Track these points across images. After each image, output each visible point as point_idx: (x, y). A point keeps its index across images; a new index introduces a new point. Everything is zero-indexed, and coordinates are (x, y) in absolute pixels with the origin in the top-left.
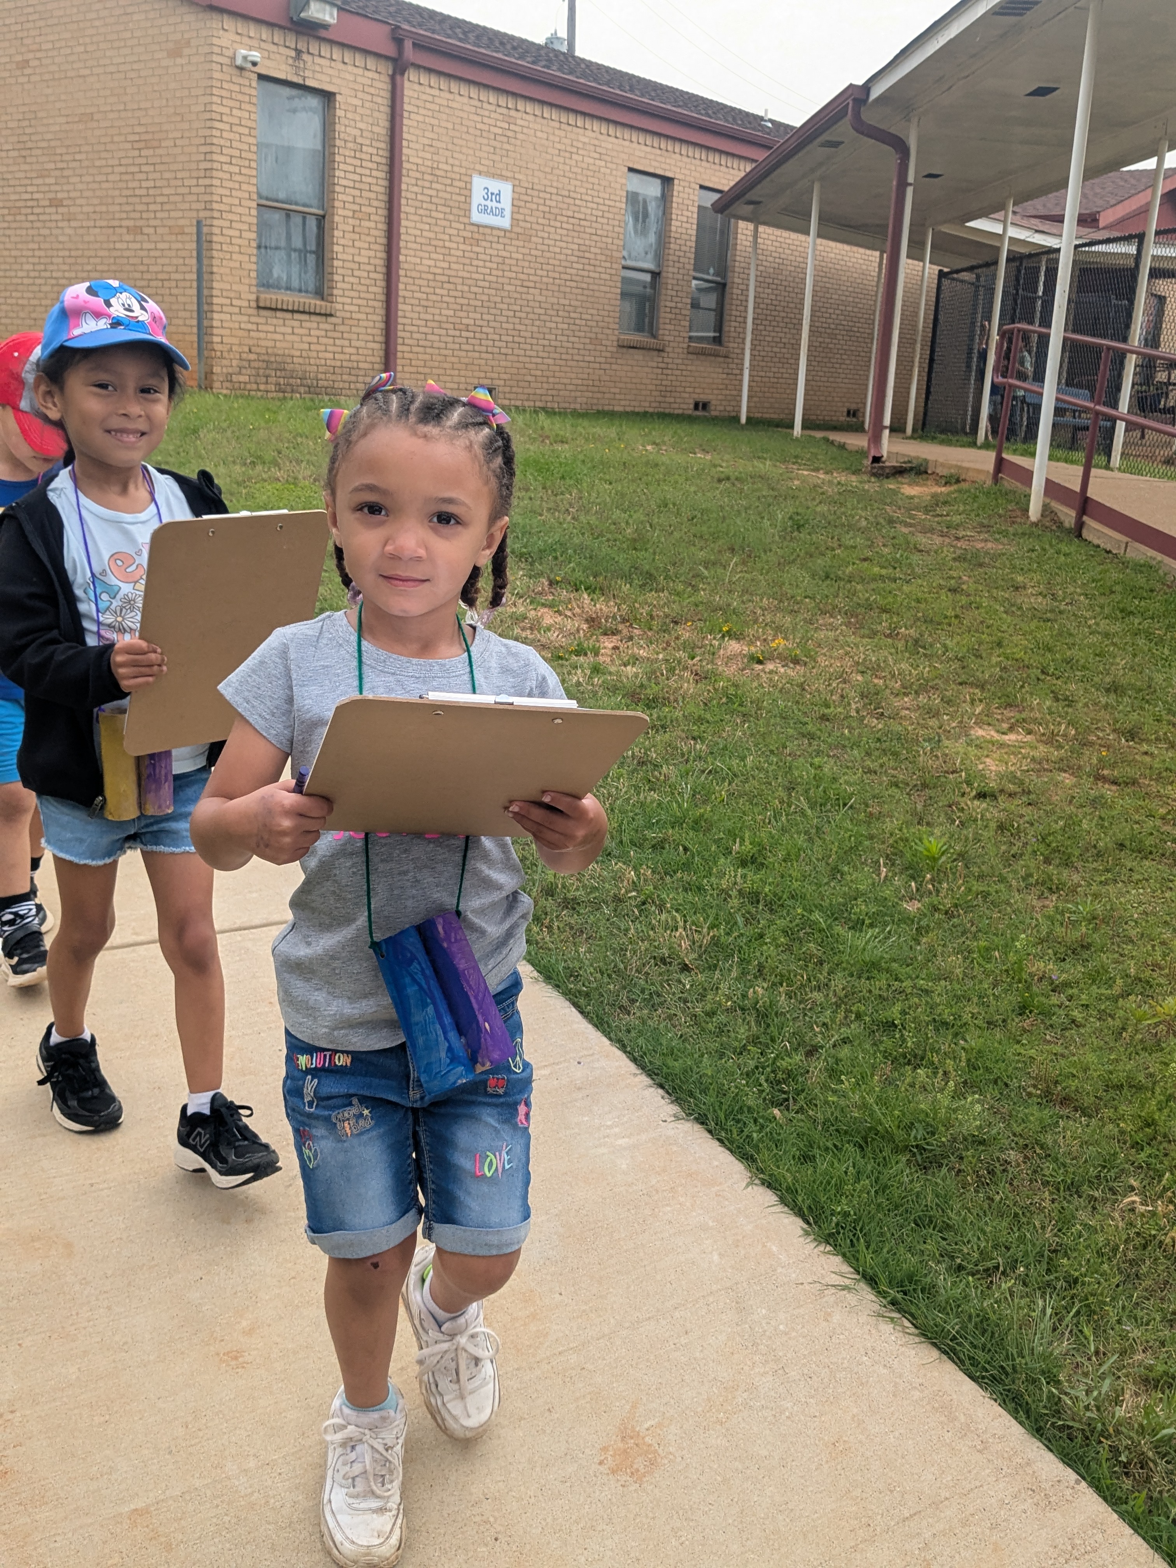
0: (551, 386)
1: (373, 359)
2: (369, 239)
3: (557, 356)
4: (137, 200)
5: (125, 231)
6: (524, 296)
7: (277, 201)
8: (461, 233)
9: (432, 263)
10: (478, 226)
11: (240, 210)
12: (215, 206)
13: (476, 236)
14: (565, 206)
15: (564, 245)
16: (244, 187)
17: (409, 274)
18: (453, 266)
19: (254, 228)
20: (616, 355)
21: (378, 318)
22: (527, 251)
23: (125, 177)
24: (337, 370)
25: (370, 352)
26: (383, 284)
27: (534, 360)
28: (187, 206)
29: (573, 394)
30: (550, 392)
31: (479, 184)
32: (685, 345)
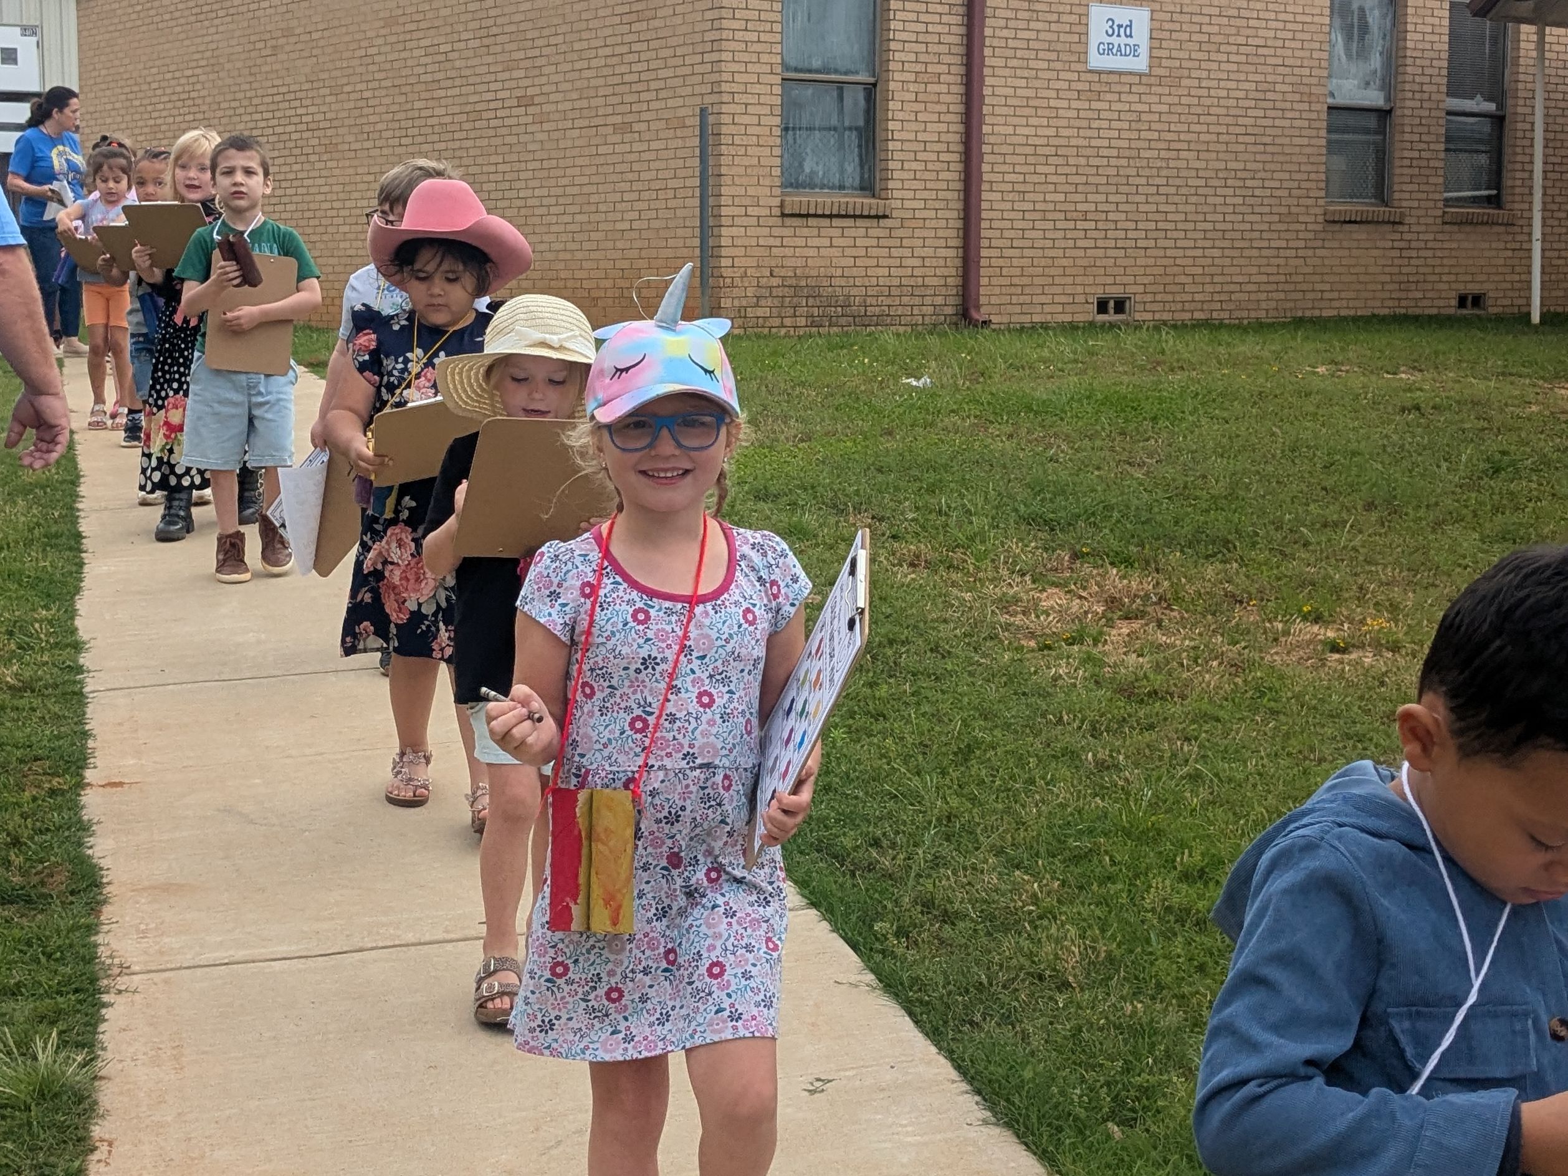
0: (1218, 288)
1: (946, 271)
2: (938, 108)
3: (1227, 244)
4: (626, 88)
5: (610, 130)
6: (1172, 164)
7: (810, 71)
8: (1074, 86)
9: (1031, 131)
10: (1099, 73)
11: (758, 89)
12: (725, 87)
13: (1096, 87)
14: (1233, 31)
15: (1233, 85)
16: (765, 58)
17: (996, 149)
18: (1064, 132)
19: (778, 111)
20: (1322, 235)
21: (952, 215)
22: (1176, 100)
23: (610, 61)
24: (894, 292)
25: (942, 262)
26: (960, 167)
27: (1189, 253)
28: (689, 90)
29: (1253, 297)
30: (1216, 297)
31: (1099, 17)
32: (1440, 213)
